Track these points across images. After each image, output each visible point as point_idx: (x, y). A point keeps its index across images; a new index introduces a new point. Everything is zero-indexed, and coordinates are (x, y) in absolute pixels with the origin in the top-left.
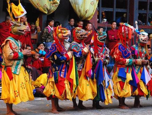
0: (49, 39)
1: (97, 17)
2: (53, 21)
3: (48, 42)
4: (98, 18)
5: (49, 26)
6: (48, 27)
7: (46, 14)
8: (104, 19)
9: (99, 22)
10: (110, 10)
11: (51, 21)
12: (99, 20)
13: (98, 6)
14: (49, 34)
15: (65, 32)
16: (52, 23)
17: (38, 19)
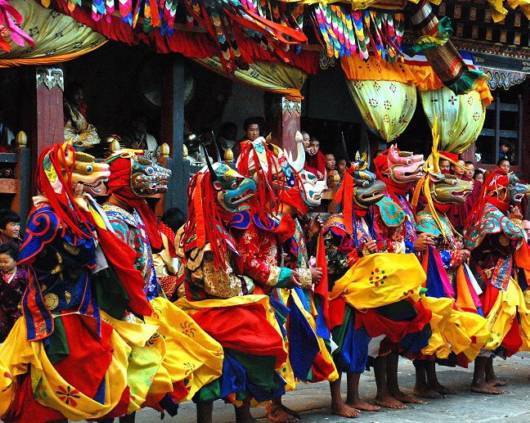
15: (90, 169)
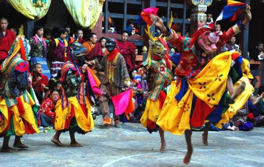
0: (36, 52)
1: (101, 24)
2: (42, 29)
3: (35, 57)
4: (103, 26)
5: (36, 35)
6: (34, 37)
7: (32, 20)
8: (111, 28)
9: (104, 31)
10: (119, 16)
11: (39, 29)
12: (105, 28)
13: (103, 11)
14: (36, 46)
16: (41, 32)
17: (22, 27)
